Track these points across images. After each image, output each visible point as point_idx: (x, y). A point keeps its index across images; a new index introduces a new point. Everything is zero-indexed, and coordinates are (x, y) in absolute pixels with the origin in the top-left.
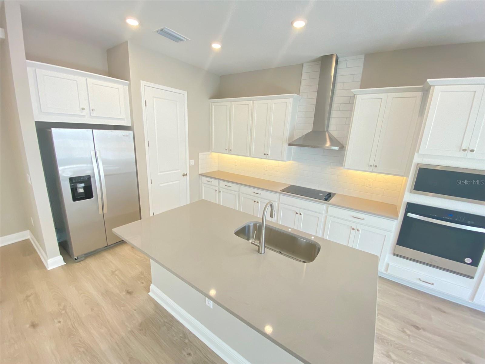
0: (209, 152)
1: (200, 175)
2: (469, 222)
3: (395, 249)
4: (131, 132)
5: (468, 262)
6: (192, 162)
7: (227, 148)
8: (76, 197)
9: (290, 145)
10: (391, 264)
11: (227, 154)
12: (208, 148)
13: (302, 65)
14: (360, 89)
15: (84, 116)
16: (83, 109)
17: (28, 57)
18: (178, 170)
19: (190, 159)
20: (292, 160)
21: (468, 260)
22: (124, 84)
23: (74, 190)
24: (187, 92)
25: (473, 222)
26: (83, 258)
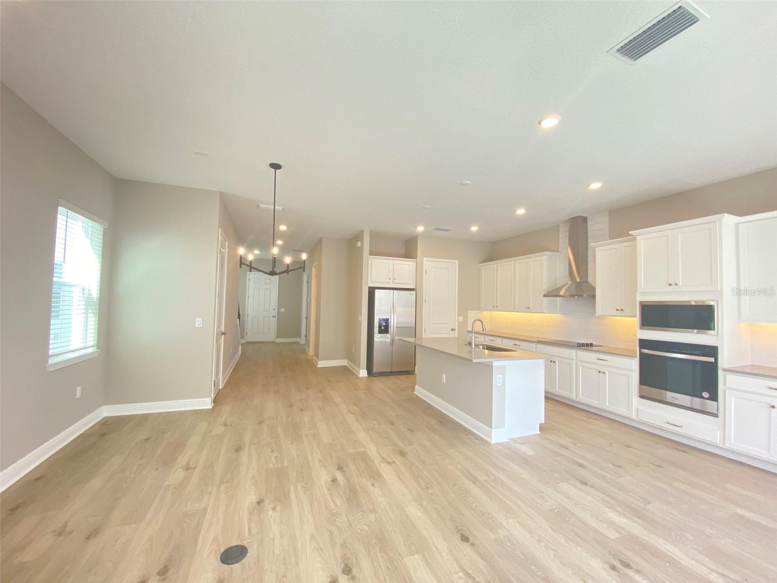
0: (479, 310)
1: (468, 332)
2: (694, 353)
3: (640, 390)
4: (415, 292)
5: (707, 397)
6: (461, 319)
7: (495, 306)
8: (380, 332)
9: (544, 296)
10: (641, 408)
11: (495, 311)
12: (478, 308)
13: (558, 226)
14: (610, 240)
15: (389, 283)
16: (390, 279)
17: (370, 254)
18: (447, 324)
19: (459, 315)
20: (560, 314)
21: (706, 395)
22: (414, 261)
23: (380, 326)
24: (458, 261)
25: (697, 352)
26: (377, 375)
